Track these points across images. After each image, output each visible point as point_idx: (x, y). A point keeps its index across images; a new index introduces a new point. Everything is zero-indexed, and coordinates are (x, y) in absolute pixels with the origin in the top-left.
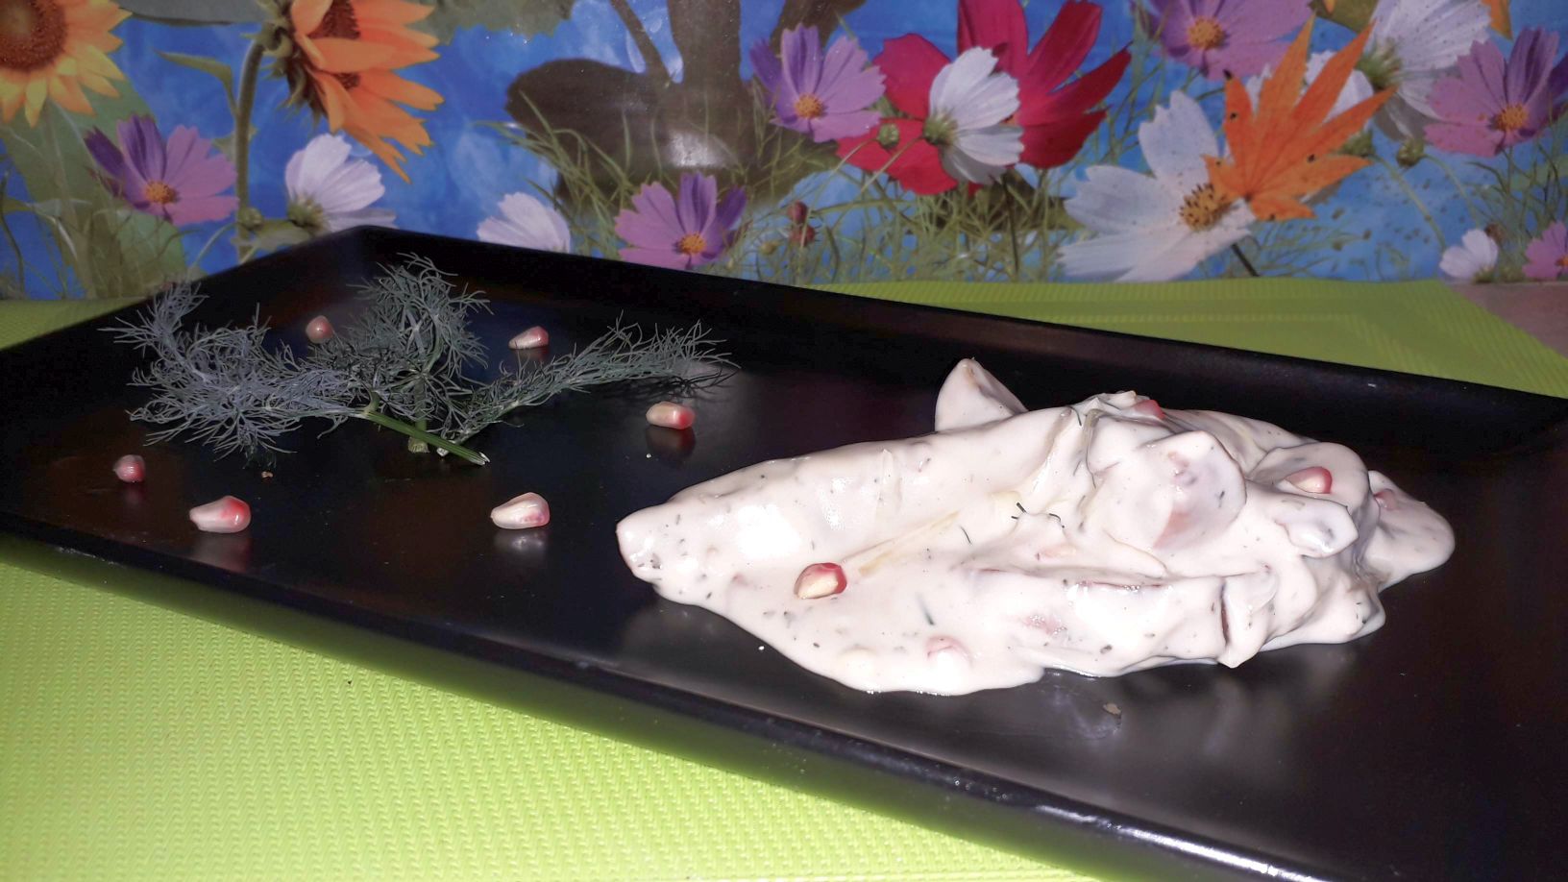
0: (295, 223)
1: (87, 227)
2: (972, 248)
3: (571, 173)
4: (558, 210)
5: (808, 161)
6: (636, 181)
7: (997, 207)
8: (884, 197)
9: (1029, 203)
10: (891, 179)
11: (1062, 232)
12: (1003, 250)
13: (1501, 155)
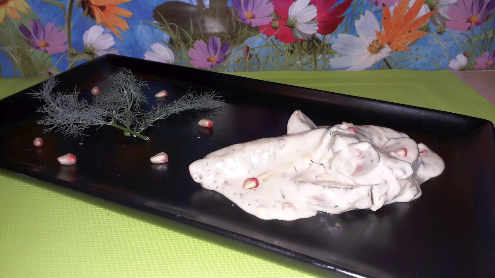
0: (87, 53)
1: (20, 54)
2: (302, 60)
3: (174, 37)
4: (170, 49)
5: (250, 33)
6: (195, 39)
7: (310, 47)
8: (274, 44)
9: (320, 46)
10: (276, 38)
11: (330, 55)
12: (312, 61)
13: (470, 31)
